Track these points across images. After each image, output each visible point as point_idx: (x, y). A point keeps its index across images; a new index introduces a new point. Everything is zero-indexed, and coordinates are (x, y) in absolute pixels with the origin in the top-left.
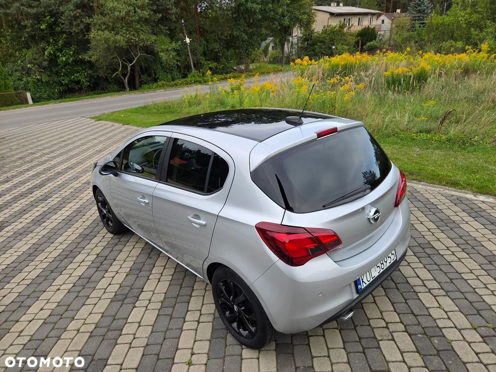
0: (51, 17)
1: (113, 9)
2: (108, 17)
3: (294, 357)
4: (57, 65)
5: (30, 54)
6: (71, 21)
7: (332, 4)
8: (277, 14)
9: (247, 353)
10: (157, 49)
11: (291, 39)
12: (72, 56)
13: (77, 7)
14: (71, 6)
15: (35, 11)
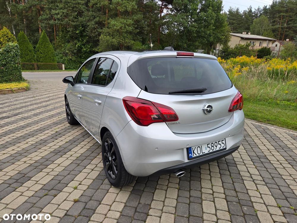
0: (82, 28)
1: (114, 25)
2: (111, 29)
3: (141, 198)
4: (81, 52)
5: (69, 45)
6: (92, 30)
7: (243, 33)
8: (206, 34)
9: (112, 190)
11: (215, 51)
12: (89, 48)
13: (96, 23)
14: (93, 23)
15: (75, 24)
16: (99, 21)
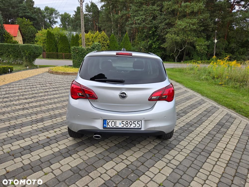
0: (155, 29)
1: (180, 25)
3: (79, 146)
6: (162, 30)
10: (196, 44)
12: (158, 45)
14: (163, 24)
16: (168, 22)
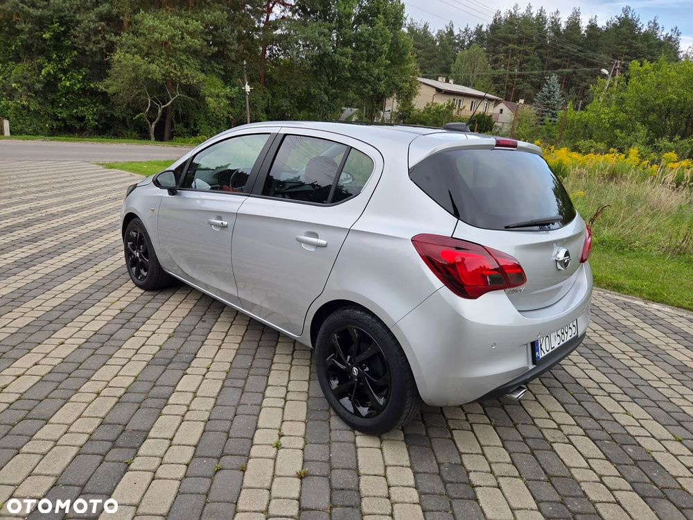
0: (61, 25)
1: (154, 29)
2: (143, 38)
3: (433, 451)
7: (440, 79)
8: (371, 75)
10: (204, 90)
11: (382, 113)
13: (102, 18)
14: (92, 16)
15: (39, 12)
16: (109, 13)
